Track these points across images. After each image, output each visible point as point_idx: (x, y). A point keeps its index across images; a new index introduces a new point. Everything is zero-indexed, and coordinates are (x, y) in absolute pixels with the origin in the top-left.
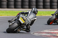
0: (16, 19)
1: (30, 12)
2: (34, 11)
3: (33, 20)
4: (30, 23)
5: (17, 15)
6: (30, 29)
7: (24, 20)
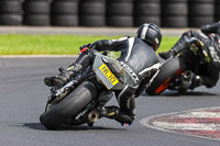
0: (77, 69)
1: (131, 41)
2: (146, 36)
3: (147, 73)
4: (136, 87)
5: (81, 56)
6: (135, 111)
7: (117, 75)
